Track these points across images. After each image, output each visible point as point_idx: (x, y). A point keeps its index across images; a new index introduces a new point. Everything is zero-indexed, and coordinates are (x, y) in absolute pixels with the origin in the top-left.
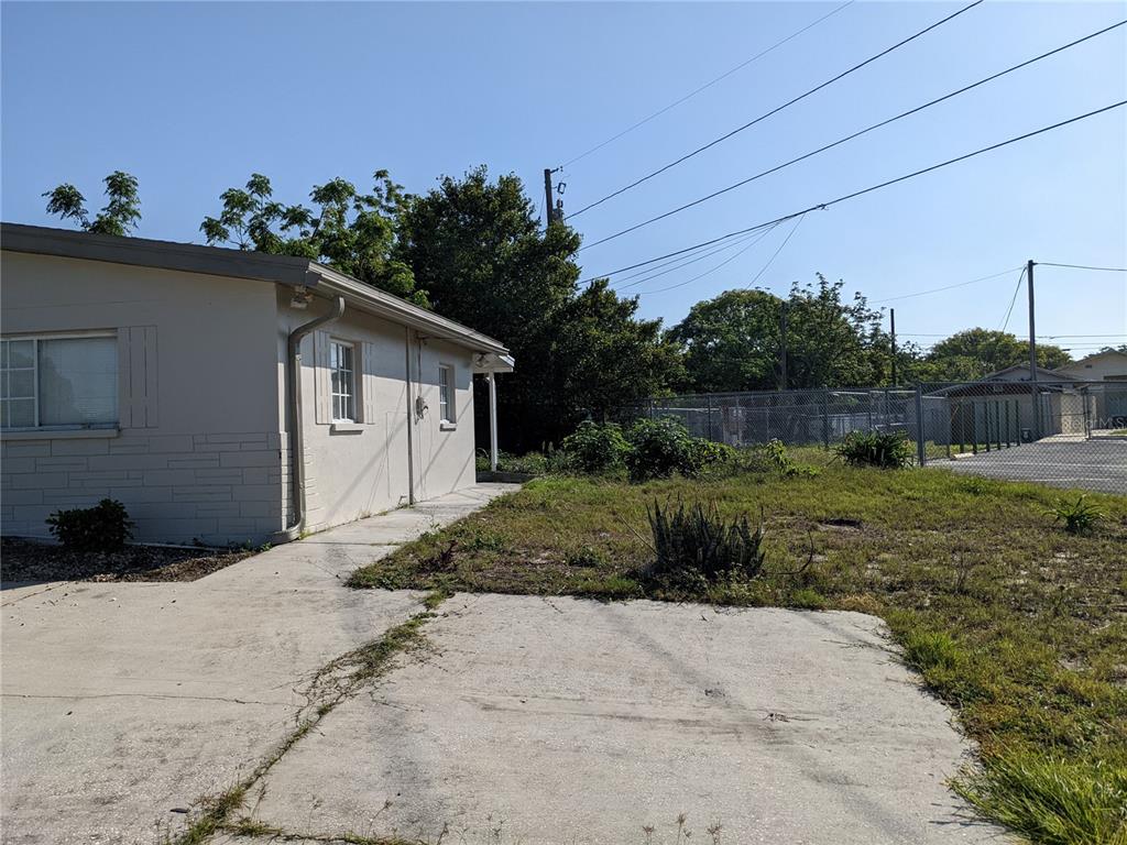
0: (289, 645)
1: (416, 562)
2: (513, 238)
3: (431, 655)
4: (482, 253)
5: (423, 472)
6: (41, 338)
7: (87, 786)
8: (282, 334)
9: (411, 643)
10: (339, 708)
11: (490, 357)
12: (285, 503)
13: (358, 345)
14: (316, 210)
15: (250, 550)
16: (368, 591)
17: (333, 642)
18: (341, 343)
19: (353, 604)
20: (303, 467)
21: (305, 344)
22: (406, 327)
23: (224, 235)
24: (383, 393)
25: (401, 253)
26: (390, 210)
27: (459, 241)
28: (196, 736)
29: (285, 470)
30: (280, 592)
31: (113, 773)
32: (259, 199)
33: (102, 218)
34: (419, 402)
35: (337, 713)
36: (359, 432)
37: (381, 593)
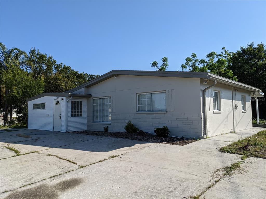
0: (206, 164)
1: (237, 147)
2: (262, 60)
3: (244, 172)
4: (252, 65)
5: (237, 123)
6: (152, 93)
7: (166, 188)
8: (201, 90)
9: (238, 168)
10: (220, 182)
11: (256, 93)
12: (202, 130)
13: (219, 92)
14: (207, 60)
15: (195, 140)
16: (225, 153)
17: (217, 165)
18: (215, 91)
19: (221, 156)
20: (207, 121)
21: (207, 92)
22: (232, 86)
23: (186, 68)
24: (226, 103)
25: (229, 67)
26: (226, 57)
27: (245, 62)
28: (187, 181)
29: (202, 122)
30: (202, 151)
31: (171, 186)
32: (194, 59)
33: (161, 67)
34: (236, 106)
35: (220, 183)
36: (220, 113)
37: (228, 154)
